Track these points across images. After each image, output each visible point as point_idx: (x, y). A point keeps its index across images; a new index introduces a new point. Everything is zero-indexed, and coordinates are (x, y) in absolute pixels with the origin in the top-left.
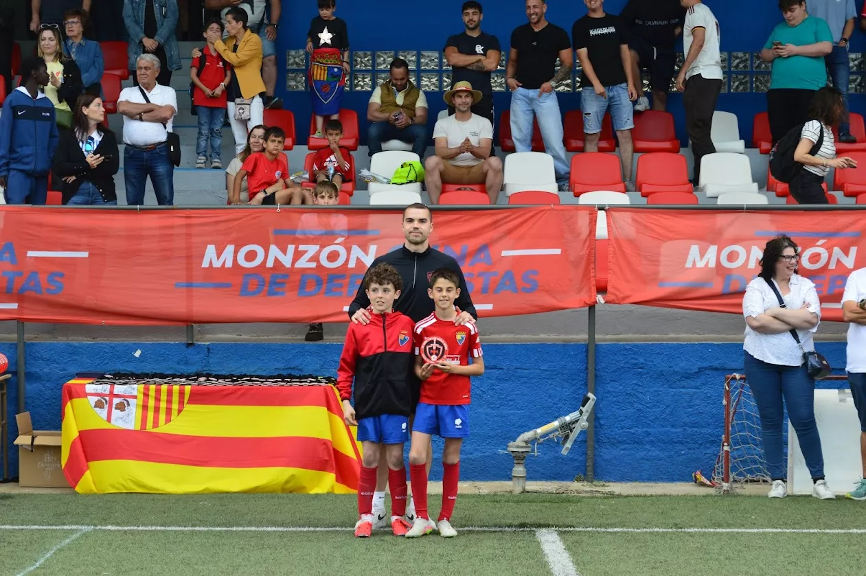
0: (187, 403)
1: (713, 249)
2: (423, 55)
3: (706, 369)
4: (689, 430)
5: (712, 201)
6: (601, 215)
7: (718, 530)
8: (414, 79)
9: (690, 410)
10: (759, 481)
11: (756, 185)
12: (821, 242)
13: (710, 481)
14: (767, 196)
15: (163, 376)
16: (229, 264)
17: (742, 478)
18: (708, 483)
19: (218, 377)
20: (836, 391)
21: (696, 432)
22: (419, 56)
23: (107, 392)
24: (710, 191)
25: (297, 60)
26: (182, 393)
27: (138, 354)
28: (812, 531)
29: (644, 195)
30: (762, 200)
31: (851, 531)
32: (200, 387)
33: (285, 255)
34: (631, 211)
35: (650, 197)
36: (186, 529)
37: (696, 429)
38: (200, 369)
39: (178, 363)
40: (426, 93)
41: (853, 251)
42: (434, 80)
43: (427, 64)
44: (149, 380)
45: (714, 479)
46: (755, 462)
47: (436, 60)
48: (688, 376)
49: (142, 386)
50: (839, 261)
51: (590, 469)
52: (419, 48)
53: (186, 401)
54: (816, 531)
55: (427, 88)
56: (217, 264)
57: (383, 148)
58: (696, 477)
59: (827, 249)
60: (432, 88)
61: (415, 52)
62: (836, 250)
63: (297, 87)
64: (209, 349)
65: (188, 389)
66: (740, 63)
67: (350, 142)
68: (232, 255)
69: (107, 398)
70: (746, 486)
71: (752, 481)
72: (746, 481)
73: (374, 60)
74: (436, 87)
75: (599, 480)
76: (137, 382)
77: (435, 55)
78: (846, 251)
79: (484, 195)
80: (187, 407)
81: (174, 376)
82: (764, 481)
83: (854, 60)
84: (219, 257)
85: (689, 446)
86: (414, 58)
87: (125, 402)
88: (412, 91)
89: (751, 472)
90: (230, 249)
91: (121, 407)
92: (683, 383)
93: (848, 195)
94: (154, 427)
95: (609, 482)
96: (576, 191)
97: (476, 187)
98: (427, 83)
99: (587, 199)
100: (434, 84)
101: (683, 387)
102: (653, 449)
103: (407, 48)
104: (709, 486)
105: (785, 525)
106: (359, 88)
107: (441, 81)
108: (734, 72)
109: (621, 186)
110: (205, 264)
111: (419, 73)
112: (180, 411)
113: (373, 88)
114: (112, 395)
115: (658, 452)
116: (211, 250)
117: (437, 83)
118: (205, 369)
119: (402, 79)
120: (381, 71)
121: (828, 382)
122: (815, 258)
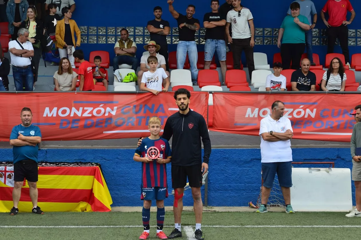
1: (257, 110)
2: (136, 29)
3: (254, 159)
4: (247, 185)
5: (256, 90)
6: (211, 96)
7: (259, 226)
8: (133, 38)
9: (247, 176)
10: (276, 206)
12: (301, 106)
13: (256, 206)
16: (55, 115)
17: (269, 204)
18: (255, 207)
19: (50, 163)
21: (250, 185)
22: (135, 29)
24: (256, 86)
25: (84, 30)
28: (298, 226)
29: (228, 87)
31: (314, 226)
32: (43, 167)
33: (79, 112)
34: (222, 94)
35: (231, 88)
36: (37, 227)
37: (250, 184)
38: (43, 160)
41: (315, 110)
42: (141, 39)
43: (138, 32)
45: (257, 205)
46: (274, 198)
47: (142, 31)
48: (246, 162)
50: (309, 115)
51: (206, 201)
52: (135, 26)
54: (299, 226)
55: (138, 42)
56: (50, 115)
57: (119, 68)
58: (250, 204)
59: (304, 110)
60: (140, 42)
61: (133, 27)
62: (308, 110)
63: (84, 42)
64: (46, 151)
66: (268, 32)
67: (106, 65)
68: (56, 112)
69: (4, 173)
70: (270, 208)
71: (273, 206)
72: (271, 206)
73: (116, 31)
74: (142, 42)
75: (210, 205)
77: (142, 28)
78: (312, 111)
82: (278, 206)
83: (315, 32)
84: (50, 113)
85: (247, 191)
86: (132, 30)
89: (272, 202)
90: (55, 109)
92: (245, 165)
95: (214, 206)
96: (200, 85)
98: (138, 40)
99: (205, 89)
100: (141, 41)
101: (245, 167)
102: (232, 192)
103: (130, 26)
104: (255, 208)
105: (287, 224)
106: (110, 42)
107: (144, 39)
108: (265, 36)
109: (219, 83)
110: (45, 115)
111: (135, 36)
113: (116, 42)
114: (6, 171)
115: (234, 194)
116: (47, 109)
117: (142, 40)
118: (45, 159)
120: (119, 35)
121: (304, 165)
122: (299, 113)
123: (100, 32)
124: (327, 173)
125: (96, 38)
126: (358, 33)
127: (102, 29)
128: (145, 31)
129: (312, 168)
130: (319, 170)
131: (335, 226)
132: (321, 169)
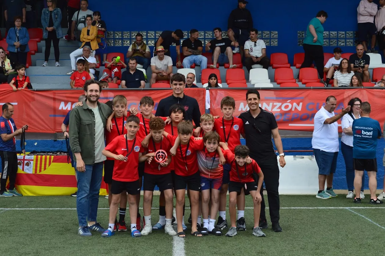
0: (53, 162)
5: (252, 86)
11: (270, 80)
12: (289, 101)
14: (273, 84)
15: (44, 152)
19: (64, 152)
20: (293, 156)
22: (147, 33)
23: (22, 159)
24: (252, 83)
26: (50, 158)
27: (36, 144)
29: (228, 84)
30: (271, 85)
31: (291, 208)
32: (57, 156)
35: (230, 84)
38: (59, 149)
39: (51, 148)
40: (150, 47)
41: (301, 104)
42: (153, 42)
43: (150, 36)
44: (38, 154)
47: (154, 35)
49: (35, 156)
50: (296, 108)
52: (147, 30)
53: (52, 161)
56: (65, 109)
59: (291, 104)
60: (152, 45)
61: (146, 32)
62: (295, 104)
64: (62, 142)
65: (52, 157)
66: (266, 35)
68: (70, 106)
73: (130, 35)
76: (34, 155)
77: (153, 32)
78: (298, 104)
79: (168, 84)
80: (52, 164)
81: (48, 152)
84: (65, 106)
86: (145, 34)
87: (29, 162)
88: (144, 46)
90: (69, 104)
91: (28, 164)
93: (303, 84)
94: (40, 172)
97: (166, 82)
98: (150, 43)
100: (153, 43)
103: (143, 30)
106: (125, 45)
110: (60, 108)
111: (147, 39)
112: (49, 165)
113: (130, 45)
118: (61, 149)
119: (140, 41)
120: (134, 39)
121: (291, 153)
122: (286, 107)
123: (116, 36)
124: (309, 160)
125: (113, 42)
126: (347, 34)
127: (118, 33)
128: (157, 35)
129: (297, 156)
130: (303, 158)
131: (311, 208)
132: (305, 156)
